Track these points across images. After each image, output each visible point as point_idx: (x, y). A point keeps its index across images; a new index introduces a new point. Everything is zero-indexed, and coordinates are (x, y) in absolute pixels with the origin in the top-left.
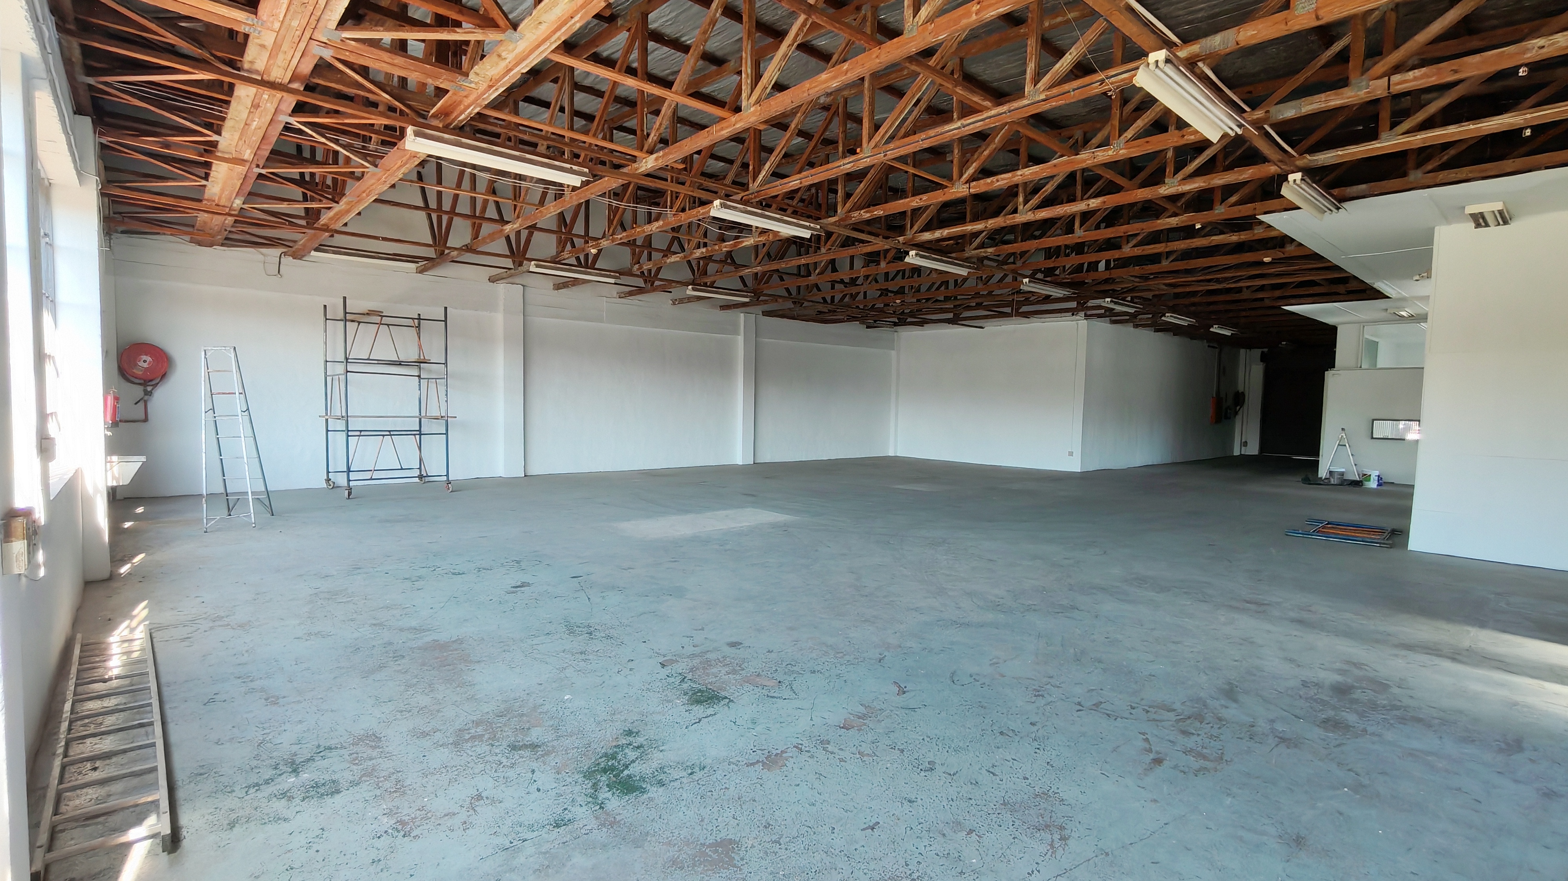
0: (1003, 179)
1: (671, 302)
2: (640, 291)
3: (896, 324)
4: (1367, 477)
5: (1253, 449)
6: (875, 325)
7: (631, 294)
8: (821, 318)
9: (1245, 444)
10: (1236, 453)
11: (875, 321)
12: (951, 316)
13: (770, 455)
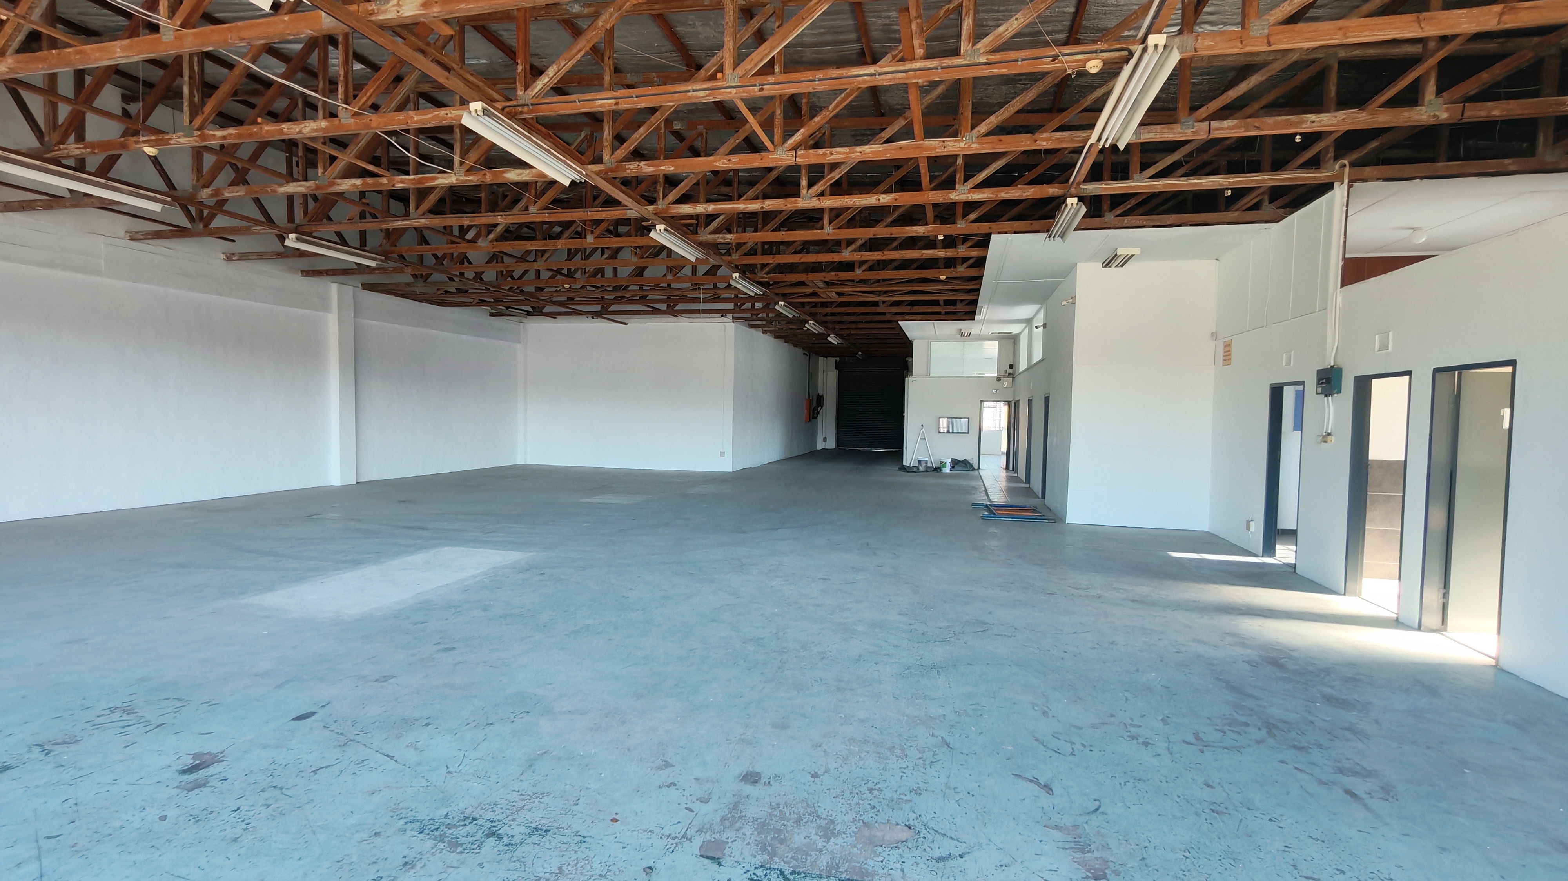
0: (838, 153)
1: (223, 256)
2: (180, 232)
3: (529, 314)
4: (943, 464)
5: (831, 444)
6: (508, 312)
7: (157, 235)
8: (442, 300)
9: (825, 440)
10: (819, 448)
11: (507, 308)
12: (597, 308)
13: (375, 472)
